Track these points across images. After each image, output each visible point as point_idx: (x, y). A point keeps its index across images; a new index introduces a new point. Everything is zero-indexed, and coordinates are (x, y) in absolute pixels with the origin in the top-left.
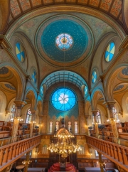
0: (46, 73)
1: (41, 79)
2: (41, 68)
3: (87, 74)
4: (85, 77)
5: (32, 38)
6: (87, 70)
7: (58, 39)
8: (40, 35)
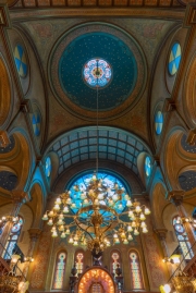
0: (61, 129)
1: (49, 137)
2: (52, 117)
3: (145, 126)
4: (141, 133)
5: (44, 57)
6: (144, 119)
7: (86, 70)
8: (58, 56)
